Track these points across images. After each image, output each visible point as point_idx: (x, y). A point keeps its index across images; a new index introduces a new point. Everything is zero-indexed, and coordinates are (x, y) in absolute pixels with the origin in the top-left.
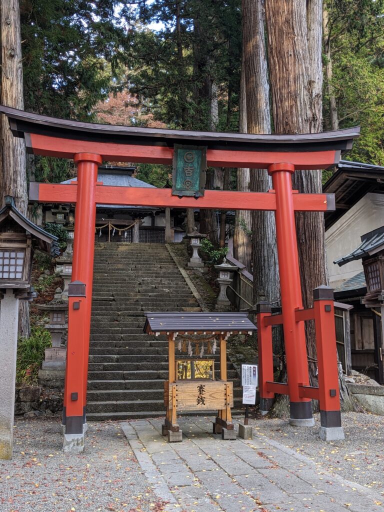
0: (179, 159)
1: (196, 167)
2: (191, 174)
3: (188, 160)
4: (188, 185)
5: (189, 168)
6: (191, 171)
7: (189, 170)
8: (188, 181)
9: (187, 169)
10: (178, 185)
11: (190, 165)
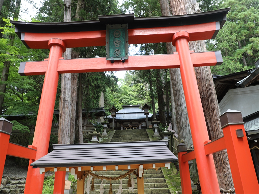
0: (110, 36)
1: (122, 40)
2: (119, 45)
3: (117, 36)
4: (117, 53)
5: (117, 42)
6: (119, 43)
7: (117, 43)
8: (117, 50)
9: (116, 42)
10: (111, 54)
11: (118, 39)
